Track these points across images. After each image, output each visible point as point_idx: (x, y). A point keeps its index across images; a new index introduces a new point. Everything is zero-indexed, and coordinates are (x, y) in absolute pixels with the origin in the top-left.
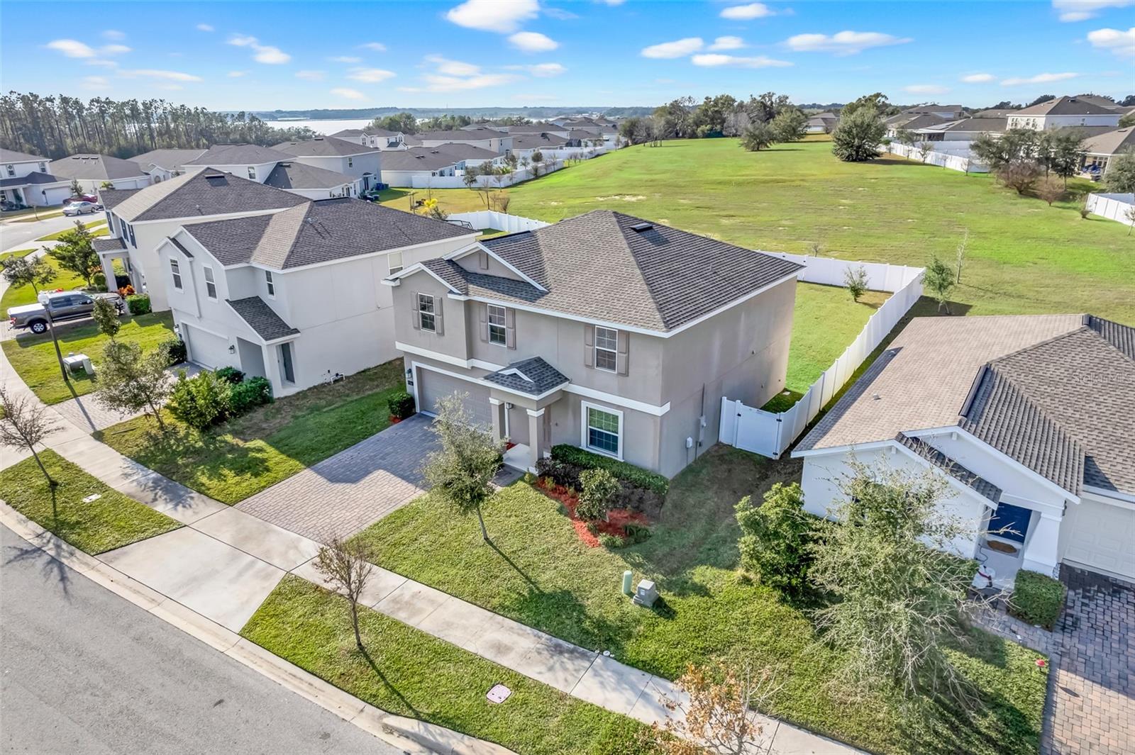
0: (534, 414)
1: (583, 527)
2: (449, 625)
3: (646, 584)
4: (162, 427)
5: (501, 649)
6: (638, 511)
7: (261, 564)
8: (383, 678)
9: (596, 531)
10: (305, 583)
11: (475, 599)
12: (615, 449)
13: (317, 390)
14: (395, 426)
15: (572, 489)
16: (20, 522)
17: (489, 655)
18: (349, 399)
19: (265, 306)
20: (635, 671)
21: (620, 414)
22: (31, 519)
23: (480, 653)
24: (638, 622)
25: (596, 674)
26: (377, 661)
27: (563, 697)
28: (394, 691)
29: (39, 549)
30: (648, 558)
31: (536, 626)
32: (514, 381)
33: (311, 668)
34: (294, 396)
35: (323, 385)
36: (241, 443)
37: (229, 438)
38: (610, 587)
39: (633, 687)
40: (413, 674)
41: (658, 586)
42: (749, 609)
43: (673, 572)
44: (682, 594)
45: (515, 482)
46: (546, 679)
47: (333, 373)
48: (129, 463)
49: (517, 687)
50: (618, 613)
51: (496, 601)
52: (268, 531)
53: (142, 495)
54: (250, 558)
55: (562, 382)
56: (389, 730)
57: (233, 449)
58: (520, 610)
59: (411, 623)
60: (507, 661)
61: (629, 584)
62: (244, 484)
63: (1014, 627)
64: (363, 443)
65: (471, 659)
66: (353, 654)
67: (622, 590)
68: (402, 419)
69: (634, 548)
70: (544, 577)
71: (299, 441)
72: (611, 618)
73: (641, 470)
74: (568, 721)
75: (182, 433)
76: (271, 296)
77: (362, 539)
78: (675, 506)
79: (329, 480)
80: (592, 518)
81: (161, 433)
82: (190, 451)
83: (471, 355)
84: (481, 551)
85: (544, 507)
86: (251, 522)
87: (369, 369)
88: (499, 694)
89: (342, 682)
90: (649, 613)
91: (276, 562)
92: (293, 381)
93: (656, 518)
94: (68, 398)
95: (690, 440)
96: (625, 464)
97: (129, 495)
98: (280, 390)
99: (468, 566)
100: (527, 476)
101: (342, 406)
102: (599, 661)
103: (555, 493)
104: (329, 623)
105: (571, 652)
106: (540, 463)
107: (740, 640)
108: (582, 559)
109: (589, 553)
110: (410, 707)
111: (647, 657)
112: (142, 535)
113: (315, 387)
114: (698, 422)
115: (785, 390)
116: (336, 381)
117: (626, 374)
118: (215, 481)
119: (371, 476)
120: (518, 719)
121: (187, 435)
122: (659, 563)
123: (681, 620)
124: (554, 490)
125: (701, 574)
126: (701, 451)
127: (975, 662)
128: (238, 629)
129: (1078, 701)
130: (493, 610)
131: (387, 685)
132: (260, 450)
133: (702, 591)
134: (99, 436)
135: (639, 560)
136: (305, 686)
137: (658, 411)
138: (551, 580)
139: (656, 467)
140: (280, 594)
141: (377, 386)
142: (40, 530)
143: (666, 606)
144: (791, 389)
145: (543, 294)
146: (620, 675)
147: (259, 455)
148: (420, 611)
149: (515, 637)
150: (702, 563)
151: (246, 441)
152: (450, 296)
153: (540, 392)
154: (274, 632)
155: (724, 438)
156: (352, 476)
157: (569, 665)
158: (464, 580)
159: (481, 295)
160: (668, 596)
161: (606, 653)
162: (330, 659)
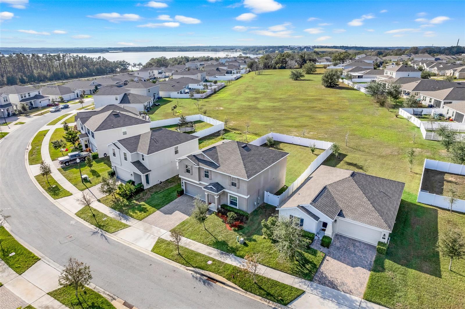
0: (216, 197)
1: (228, 226)
2: (198, 249)
3: (242, 239)
4: (116, 199)
5: (210, 253)
6: (242, 222)
7: (152, 235)
8: (185, 259)
9: (231, 226)
10: (164, 240)
11: (203, 243)
12: (236, 206)
13: (156, 186)
14: (179, 198)
15: (226, 216)
16: (89, 225)
17: (207, 255)
18: (165, 189)
19: (141, 163)
20: (239, 258)
21: (237, 197)
22: (92, 224)
23: (205, 254)
24: (240, 247)
25: (230, 258)
26: (183, 256)
27: (223, 263)
28: (187, 262)
29: (97, 232)
30: (243, 233)
31: (217, 248)
32: (211, 189)
33: (169, 258)
34: (150, 188)
35: (157, 185)
36: (138, 203)
37: (135, 201)
38: (234, 240)
39: (238, 261)
40: (191, 259)
41: (245, 239)
42: (264, 244)
43: (249, 236)
44: (250, 241)
45: (212, 214)
46: (220, 259)
47: (159, 181)
48: (110, 209)
49: (213, 261)
50: (236, 246)
51: (208, 243)
52: (152, 227)
53: (117, 218)
54: (149, 234)
55: (223, 189)
56: (187, 269)
57: (137, 205)
58: (214, 245)
59: (189, 248)
60: (211, 256)
61: (238, 239)
62: (143, 215)
63: (321, 248)
64: (171, 203)
65: (203, 256)
66: (178, 255)
67: (237, 241)
68: (181, 196)
69: (240, 231)
70: (219, 238)
71: (154, 202)
72: (234, 246)
73: (243, 211)
74: (224, 267)
75: (122, 200)
76: (143, 161)
77: (175, 229)
78: (251, 220)
79: (164, 214)
80: (230, 223)
81: (116, 200)
82: (125, 206)
83: (200, 180)
84: (204, 232)
85: (219, 221)
86: (147, 225)
87: (169, 179)
88: (210, 262)
89: (176, 261)
90: (242, 245)
91: (156, 235)
92: (149, 184)
93: (245, 223)
94: (85, 189)
95: (255, 203)
96: (239, 210)
97: (113, 218)
98: (146, 187)
99: (201, 235)
100: (214, 213)
101: (163, 191)
102: (231, 256)
103: (222, 217)
104: (171, 248)
105: (225, 254)
106: (218, 209)
107: (262, 251)
108: (228, 233)
109: (230, 232)
110: (191, 265)
111: (241, 255)
112: (121, 229)
113: (155, 185)
114: (258, 198)
115: (285, 186)
116: (160, 183)
117: (239, 188)
118: (135, 214)
119: (175, 212)
120: (214, 267)
121: (123, 201)
122: (246, 234)
123: (249, 247)
124: (221, 216)
125: (255, 237)
126: (259, 205)
127: (310, 255)
128: (151, 250)
129: (328, 262)
130: (208, 245)
131: (186, 261)
132: (144, 205)
133: (255, 240)
134: (99, 201)
135: (241, 233)
136: (168, 262)
137: (246, 197)
138: (220, 238)
139: (246, 211)
140: (158, 242)
141: (172, 185)
142: (95, 227)
143: (246, 244)
144: (287, 185)
145: (218, 167)
146: (235, 258)
147: (144, 207)
148: (191, 246)
149: (213, 251)
150: (256, 234)
151: (140, 202)
152: (194, 166)
153: (218, 192)
154: (159, 251)
155: (265, 201)
156: (170, 212)
157: (225, 257)
158: (201, 239)
159: (202, 166)
160: (247, 242)
161: (233, 254)
162: (172, 256)
